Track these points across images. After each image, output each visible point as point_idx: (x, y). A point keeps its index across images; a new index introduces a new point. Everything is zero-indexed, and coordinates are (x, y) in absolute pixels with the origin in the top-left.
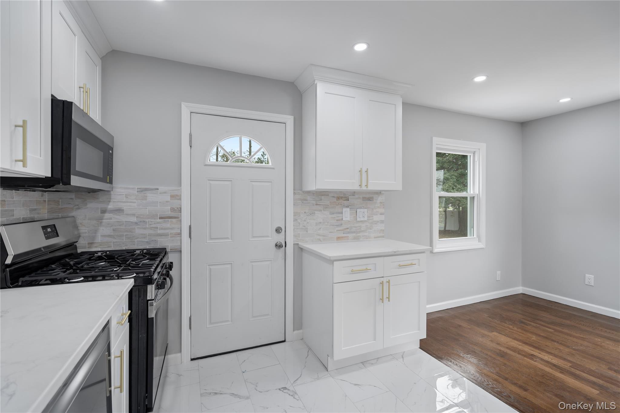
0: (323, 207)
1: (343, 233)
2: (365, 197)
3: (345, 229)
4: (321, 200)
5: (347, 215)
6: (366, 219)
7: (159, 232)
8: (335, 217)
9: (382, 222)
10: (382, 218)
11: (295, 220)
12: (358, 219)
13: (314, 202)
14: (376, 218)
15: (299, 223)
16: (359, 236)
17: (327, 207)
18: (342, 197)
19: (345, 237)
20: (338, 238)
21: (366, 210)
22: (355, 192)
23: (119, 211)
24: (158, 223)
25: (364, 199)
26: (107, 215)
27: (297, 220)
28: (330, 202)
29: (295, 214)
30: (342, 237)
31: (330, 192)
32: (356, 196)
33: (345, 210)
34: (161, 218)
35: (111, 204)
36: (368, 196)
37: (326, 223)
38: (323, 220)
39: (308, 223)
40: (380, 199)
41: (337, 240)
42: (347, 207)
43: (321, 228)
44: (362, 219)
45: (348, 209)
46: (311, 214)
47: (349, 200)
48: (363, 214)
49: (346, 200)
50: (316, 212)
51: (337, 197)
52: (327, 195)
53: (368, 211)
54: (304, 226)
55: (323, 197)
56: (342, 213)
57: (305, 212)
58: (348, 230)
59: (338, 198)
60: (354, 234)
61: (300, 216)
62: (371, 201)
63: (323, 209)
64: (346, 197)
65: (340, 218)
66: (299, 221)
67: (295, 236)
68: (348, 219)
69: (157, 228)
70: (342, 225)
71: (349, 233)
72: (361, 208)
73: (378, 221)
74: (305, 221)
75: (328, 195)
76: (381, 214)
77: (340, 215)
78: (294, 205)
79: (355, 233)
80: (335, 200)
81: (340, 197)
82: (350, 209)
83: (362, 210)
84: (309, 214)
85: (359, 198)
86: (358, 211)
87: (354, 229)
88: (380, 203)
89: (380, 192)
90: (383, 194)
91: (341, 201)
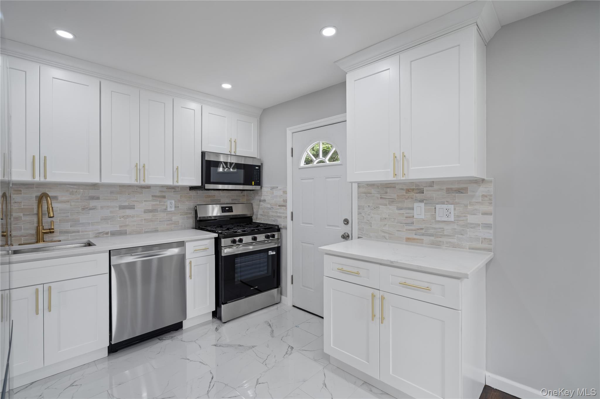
0: (389, 201)
1: (415, 234)
2: (451, 189)
3: (418, 229)
4: (386, 193)
5: (420, 211)
6: (452, 219)
7: (279, 214)
8: (403, 214)
9: (487, 226)
10: (489, 219)
11: (359, 213)
12: (438, 219)
13: (379, 196)
14: (471, 219)
15: (363, 217)
16: (440, 241)
17: (393, 201)
18: (413, 189)
19: (418, 239)
20: (408, 239)
21: (452, 207)
22: (433, 182)
23: (264, 201)
24: (278, 209)
25: (449, 191)
26: (261, 203)
27: (361, 213)
28: (397, 195)
29: (359, 207)
30: (414, 239)
31: (398, 184)
32: (436, 187)
33: (416, 205)
34: (279, 206)
35: (262, 197)
36: (456, 186)
37: (393, 220)
38: (388, 216)
39: (372, 217)
40: (482, 190)
41: (406, 241)
42: (421, 201)
43: (386, 224)
44: (445, 219)
45: (422, 205)
46: (375, 209)
47: (423, 193)
48: (446, 212)
49: (419, 193)
50: (380, 206)
51: (406, 189)
52: (393, 188)
53: (457, 208)
54: (368, 221)
55: (388, 190)
56: (413, 209)
57: (369, 206)
58: (423, 231)
59: (408, 191)
60: (432, 238)
61: (364, 210)
62: (462, 193)
63: (389, 204)
64: (420, 189)
65: (411, 215)
66: (363, 214)
67: (359, 229)
68: (422, 217)
69: (277, 212)
70: (413, 223)
71: (423, 235)
72: (443, 203)
73: (479, 225)
74: (369, 215)
75: (395, 187)
76: (484, 214)
77: (411, 211)
78: (358, 198)
79: (433, 236)
80: (404, 193)
81: (411, 189)
82: (425, 204)
83: (445, 206)
84: (373, 208)
85: (441, 190)
86: (438, 206)
87: (431, 231)
88: (483, 196)
89: (483, 180)
90: (491, 182)
91: (411, 194)
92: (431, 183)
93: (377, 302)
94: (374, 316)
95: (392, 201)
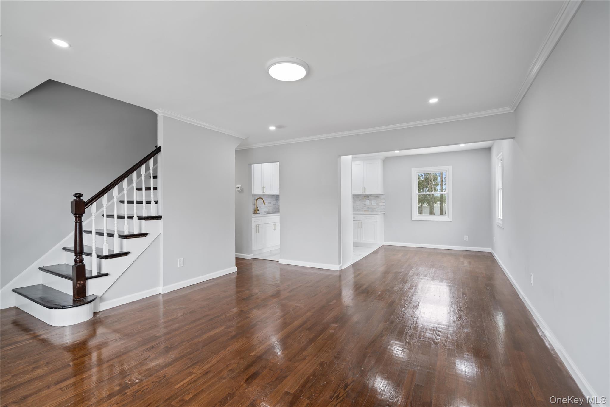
3: (367, 208)
4: (358, 197)
5: (368, 202)
6: (376, 204)
8: (364, 203)
9: (384, 205)
10: (384, 204)
12: (373, 204)
13: (356, 198)
14: (381, 204)
16: (373, 210)
19: (368, 211)
21: (376, 201)
25: (375, 197)
30: (366, 210)
31: (363, 195)
32: (372, 196)
33: (367, 201)
36: (377, 196)
37: (361, 205)
40: (383, 197)
41: (364, 211)
42: (368, 200)
43: (358, 207)
45: (369, 201)
46: (357, 203)
47: (369, 197)
48: (374, 202)
55: (359, 197)
56: (366, 202)
59: (365, 197)
60: (371, 210)
70: (366, 206)
71: (369, 209)
72: (374, 200)
75: (361, 196)
76: (383, 202)
80: (363, 197)
83: (374, 201)
85: (373, 197)
86: (373, 201)
87: (371, 208)
88: (383, 198)
89: (383, 194)
90: (384, 195)
91: (366, 198)
92: (371, 195)
93: (360, 224)
94: (359, 227)
95: (360, 200)
